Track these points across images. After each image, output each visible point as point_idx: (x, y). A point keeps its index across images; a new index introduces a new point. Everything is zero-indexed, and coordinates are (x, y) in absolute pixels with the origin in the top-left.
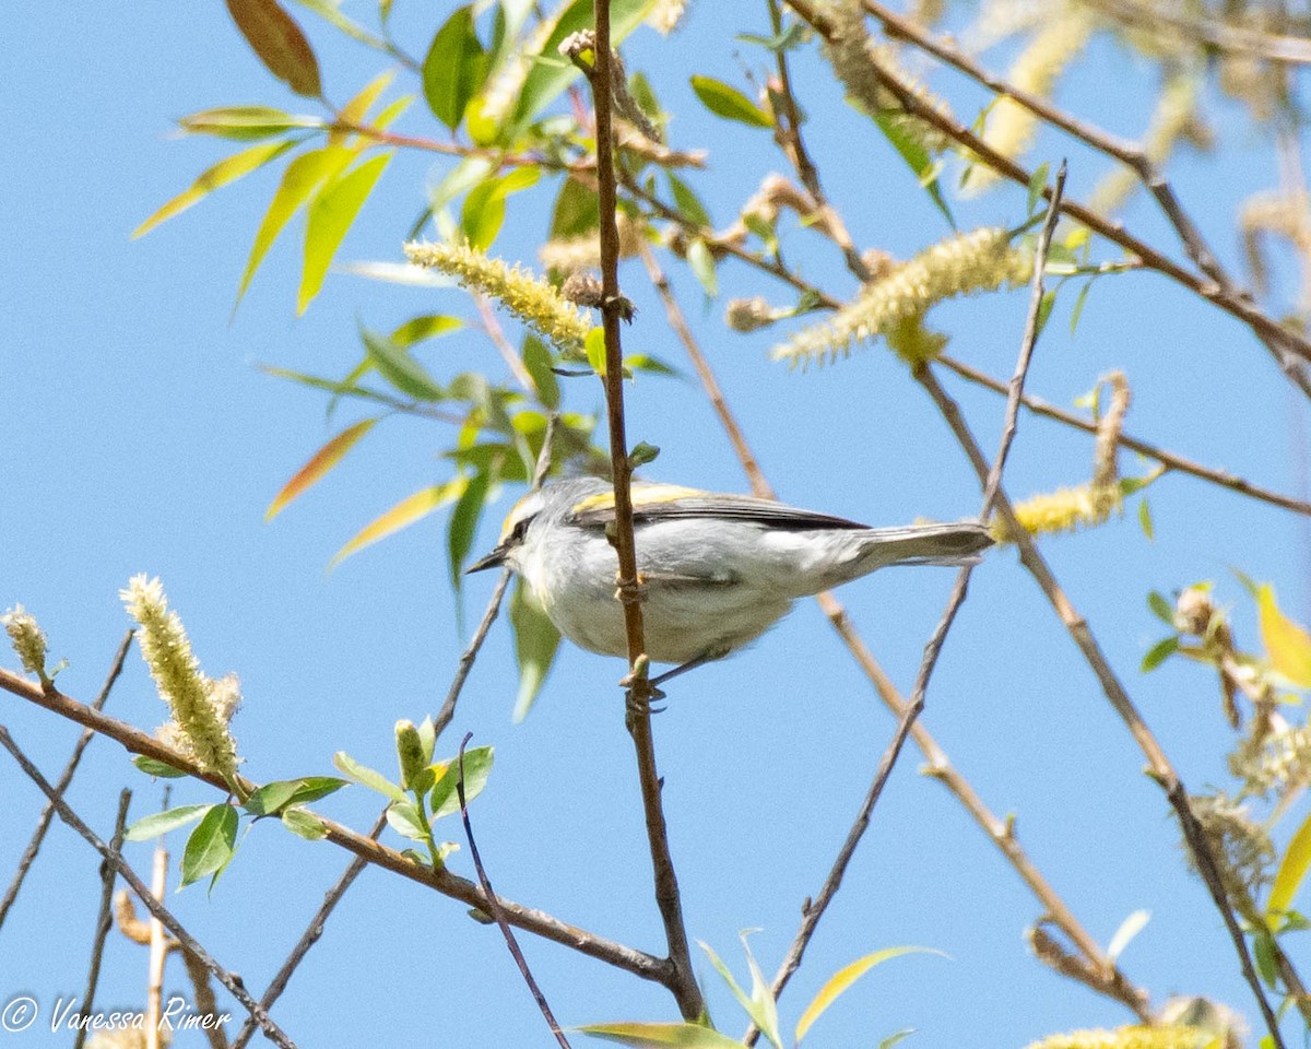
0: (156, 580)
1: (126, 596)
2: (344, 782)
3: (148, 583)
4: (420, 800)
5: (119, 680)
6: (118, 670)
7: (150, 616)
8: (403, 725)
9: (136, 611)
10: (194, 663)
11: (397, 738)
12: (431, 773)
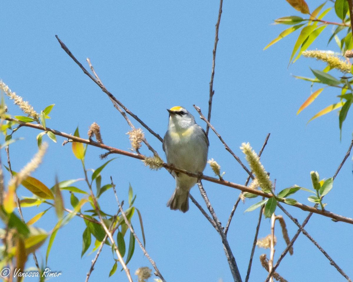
0: (248, 143)
1: (241, 148)
2: (300, 188)
3: (246, 144)
4: (318, 191)
5: (266, 146)
6: (266, 144)
7: (248, 152)
8: (312, 172)
9: (244, 152)
10: (260, 163)
11: (311, 176)
12: (319, 184)
